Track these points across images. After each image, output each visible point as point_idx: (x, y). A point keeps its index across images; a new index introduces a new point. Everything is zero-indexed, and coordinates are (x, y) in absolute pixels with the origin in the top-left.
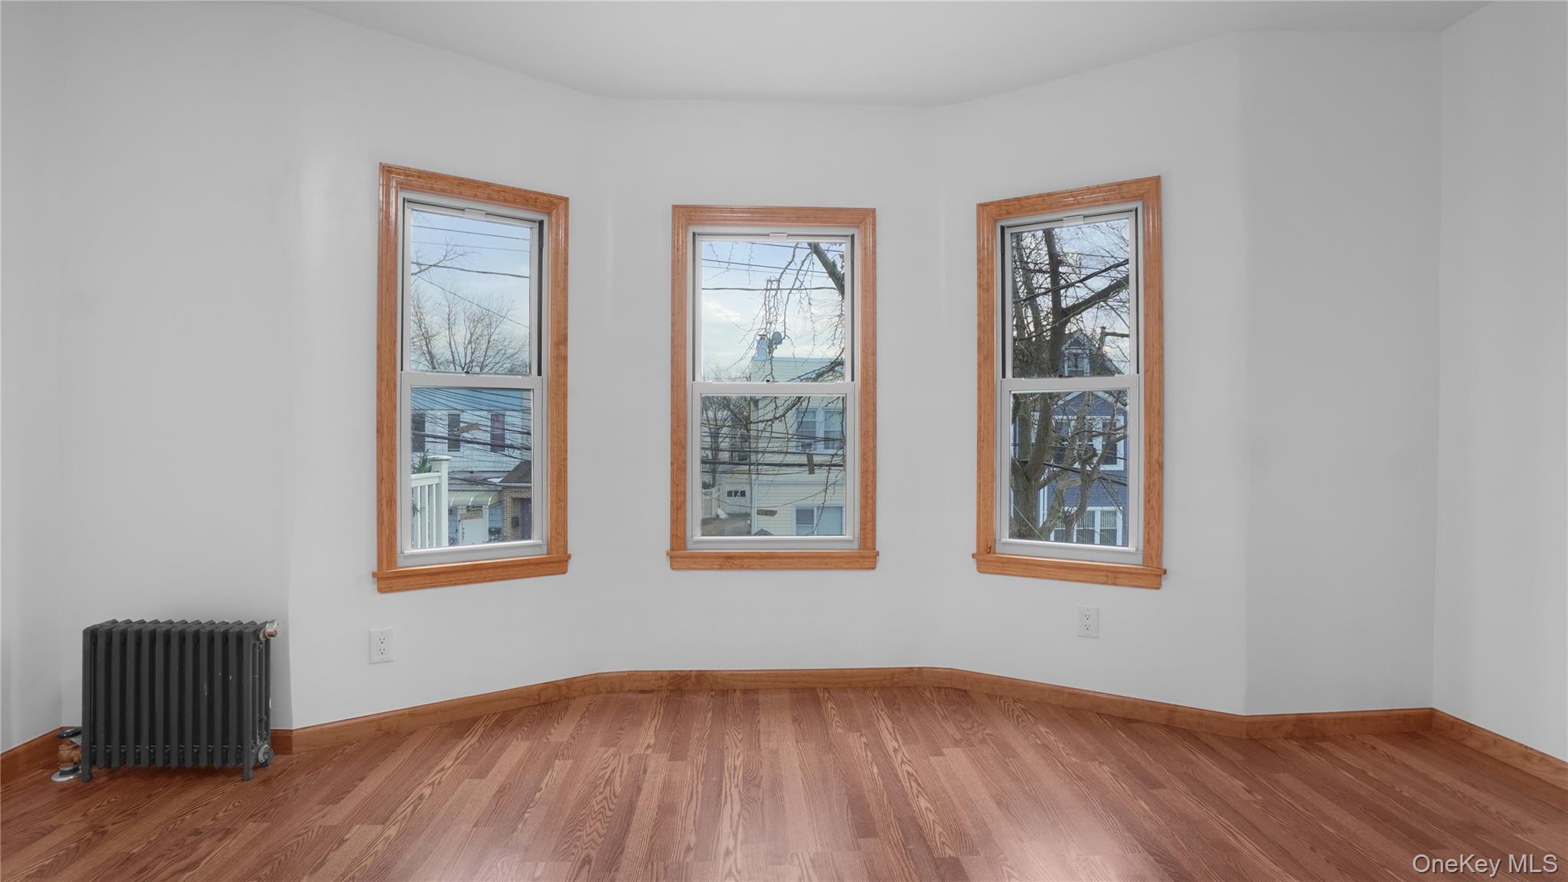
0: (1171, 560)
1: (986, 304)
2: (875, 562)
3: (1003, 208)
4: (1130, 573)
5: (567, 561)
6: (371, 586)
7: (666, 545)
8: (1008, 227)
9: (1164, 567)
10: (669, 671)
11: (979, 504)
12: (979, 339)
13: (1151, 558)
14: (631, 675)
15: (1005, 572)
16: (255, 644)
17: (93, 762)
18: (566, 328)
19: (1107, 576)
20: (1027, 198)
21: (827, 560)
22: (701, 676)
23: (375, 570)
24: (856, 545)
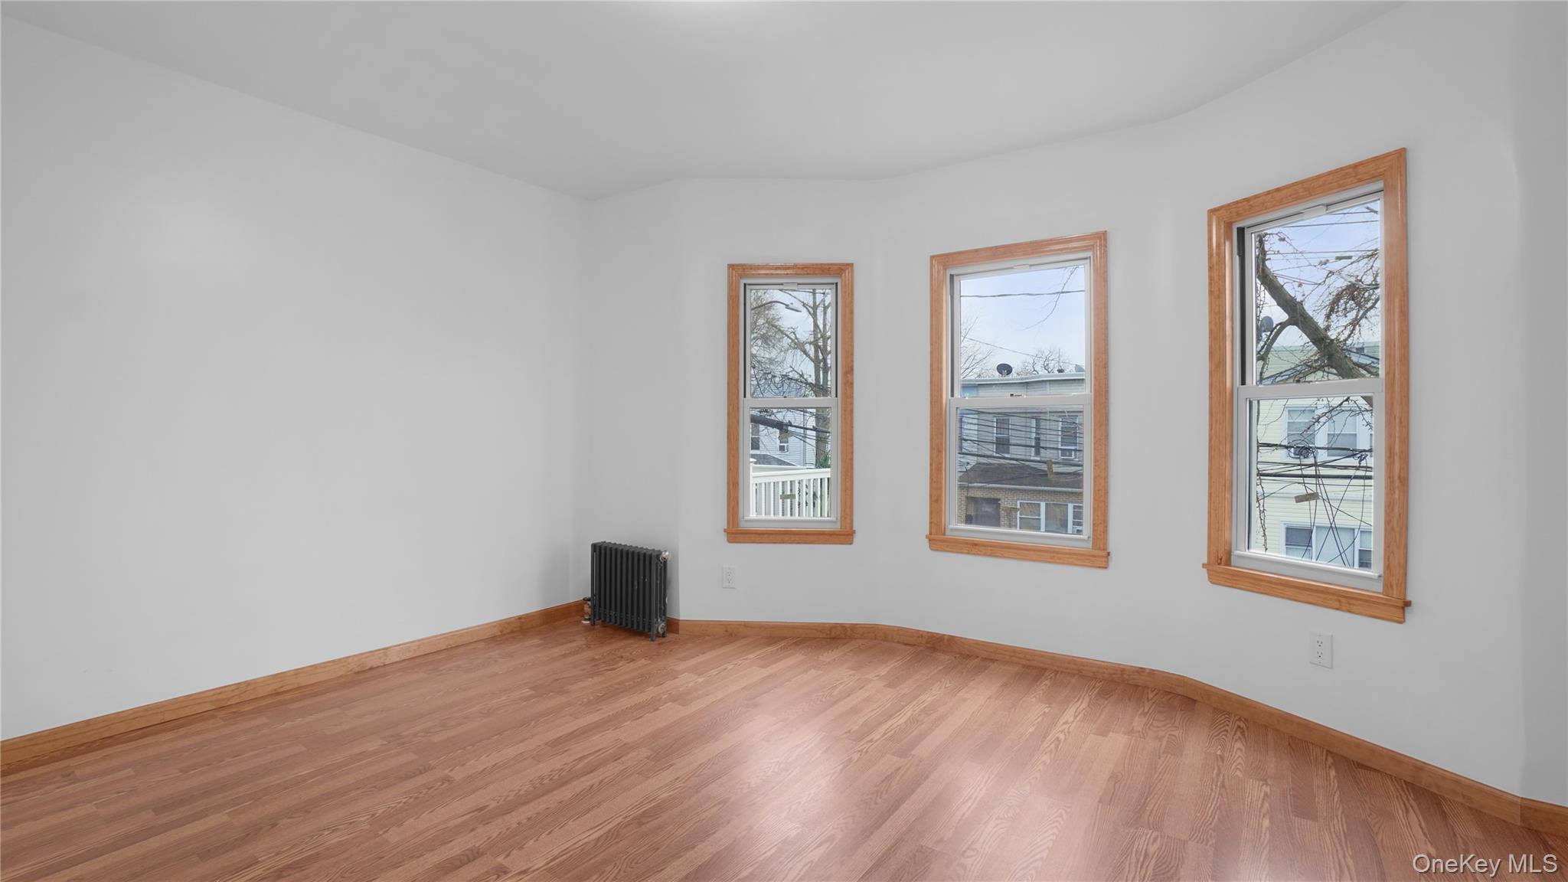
0: (1415, 592)
1: (1217, 310)
2: (1107, 562)
3: (1234, 210)
4: (1366, 601)
5: (852, 535)
6: (723, 537)
7: (925, 529)
8: (1248, 228)
9: (1409, 598)
10: (928, 632)
11: (1210, 513)
12: (1211, 347)
13: (1391, 586)
14: (900, 629)
15: (1234, 585)
16: (657, 563)
17: (594, 616)
18: (852, 361)
19: (1339, 601)
20: (1257, 197)
21: (1060, 555)
22: (952, 639)
23: (726, 528)
24: (1090, 545)
